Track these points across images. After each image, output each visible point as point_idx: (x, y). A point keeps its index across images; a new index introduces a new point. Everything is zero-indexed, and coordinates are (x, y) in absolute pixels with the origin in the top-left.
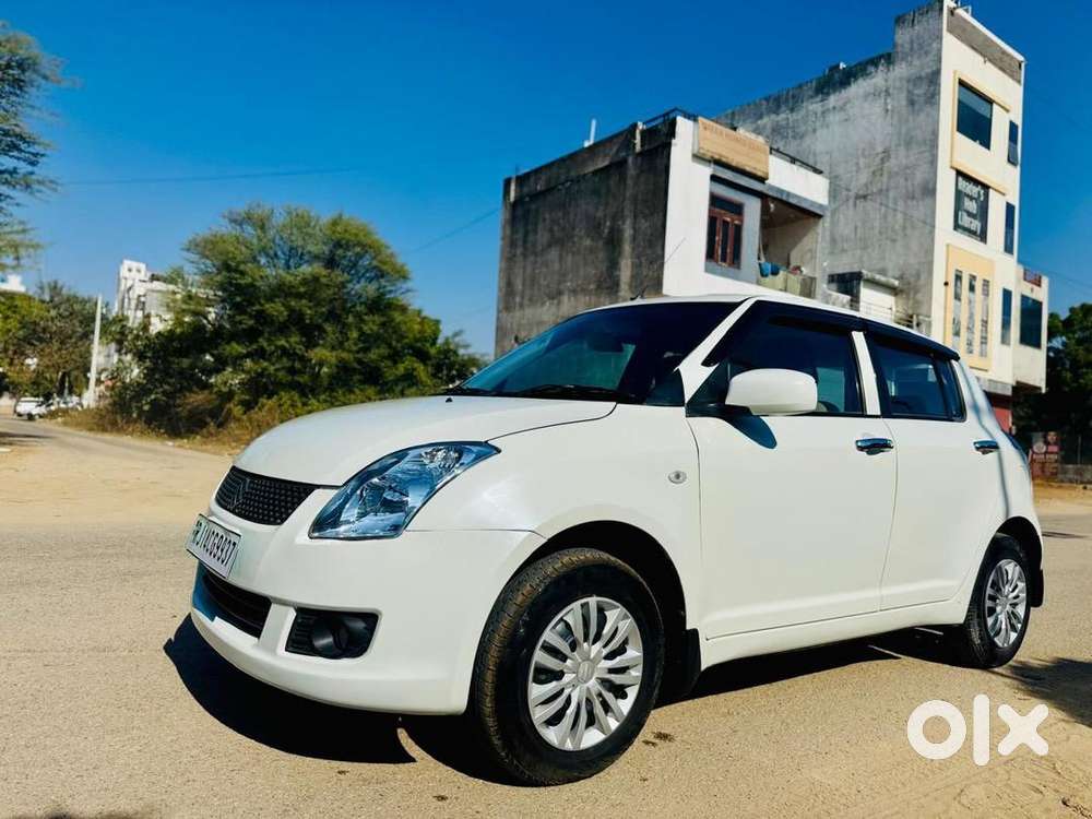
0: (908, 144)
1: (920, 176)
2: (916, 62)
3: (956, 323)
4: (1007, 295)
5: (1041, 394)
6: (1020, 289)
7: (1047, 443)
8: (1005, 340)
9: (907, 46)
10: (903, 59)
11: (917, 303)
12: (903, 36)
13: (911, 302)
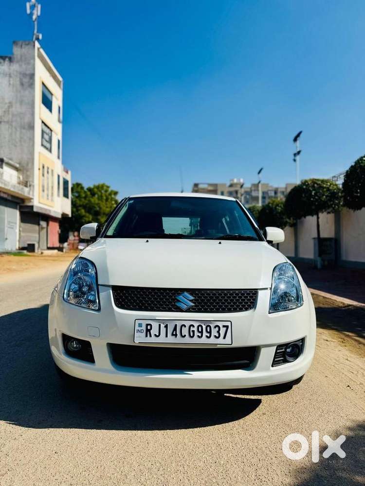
0: (21, 102)
1: (27, 120)
2: (24, 66)
3: (43, 187)
4: (59, 176)
5: (69, 218)
6: (63, 175)
7: (74, 236)
8: (58, 195)
9: (19, 57)
10: (18, 62)
11: (28, 176)
12: (17, 51)
13: (25, 175)
